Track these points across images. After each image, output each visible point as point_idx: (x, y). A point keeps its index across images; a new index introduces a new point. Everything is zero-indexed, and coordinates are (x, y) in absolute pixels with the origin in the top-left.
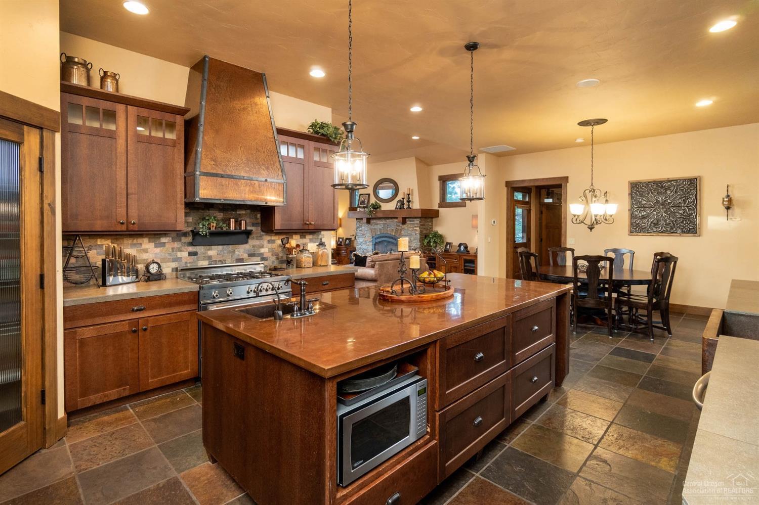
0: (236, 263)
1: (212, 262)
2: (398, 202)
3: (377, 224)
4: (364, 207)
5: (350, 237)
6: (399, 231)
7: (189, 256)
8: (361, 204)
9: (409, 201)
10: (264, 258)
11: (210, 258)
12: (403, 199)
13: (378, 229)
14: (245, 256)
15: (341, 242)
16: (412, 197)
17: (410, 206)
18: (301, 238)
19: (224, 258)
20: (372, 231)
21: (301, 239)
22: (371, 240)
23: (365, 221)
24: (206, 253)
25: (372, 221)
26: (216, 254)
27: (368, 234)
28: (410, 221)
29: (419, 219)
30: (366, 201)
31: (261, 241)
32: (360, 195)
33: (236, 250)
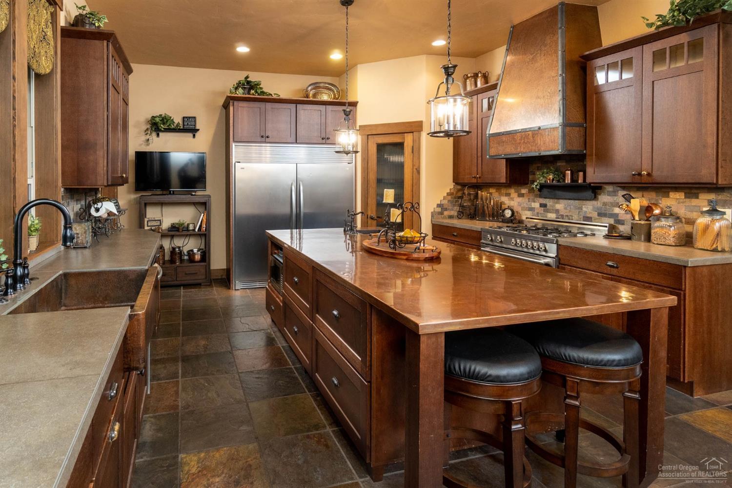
0: (584, 221)
1: (559, 215)
7: (540, 207)
10: (619, 220)
11: (557, 211)
14: (595, 215)
18: (686, 197)
19: (570, 214)
21: (687, 200)
24: (555, 206)
26: (563, 208)
31: (615, 198)
33: (583, 206)
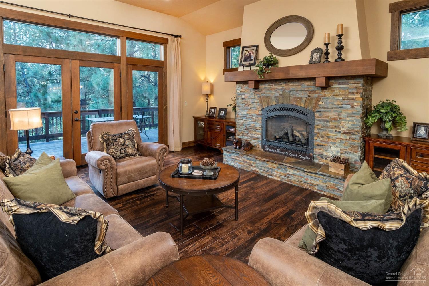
2: (313, 52)
3: (271, 90)
4: (250, 65)
5: (226, 107)
6: (314, 101)
8: (245, 61)
9: (340, 48)
12: (327, 45)
13: (273, 98)
15: (214, 113)
16: (346, 42)
17: (343, 57)
20: (261, 99)
22: (261, 112)
23: (252, 84)
25: (262, 86)
27: (255, 104)
28: (339, 84)
29: (362, 81)
30: (253, 56)
32: (243, 48)
